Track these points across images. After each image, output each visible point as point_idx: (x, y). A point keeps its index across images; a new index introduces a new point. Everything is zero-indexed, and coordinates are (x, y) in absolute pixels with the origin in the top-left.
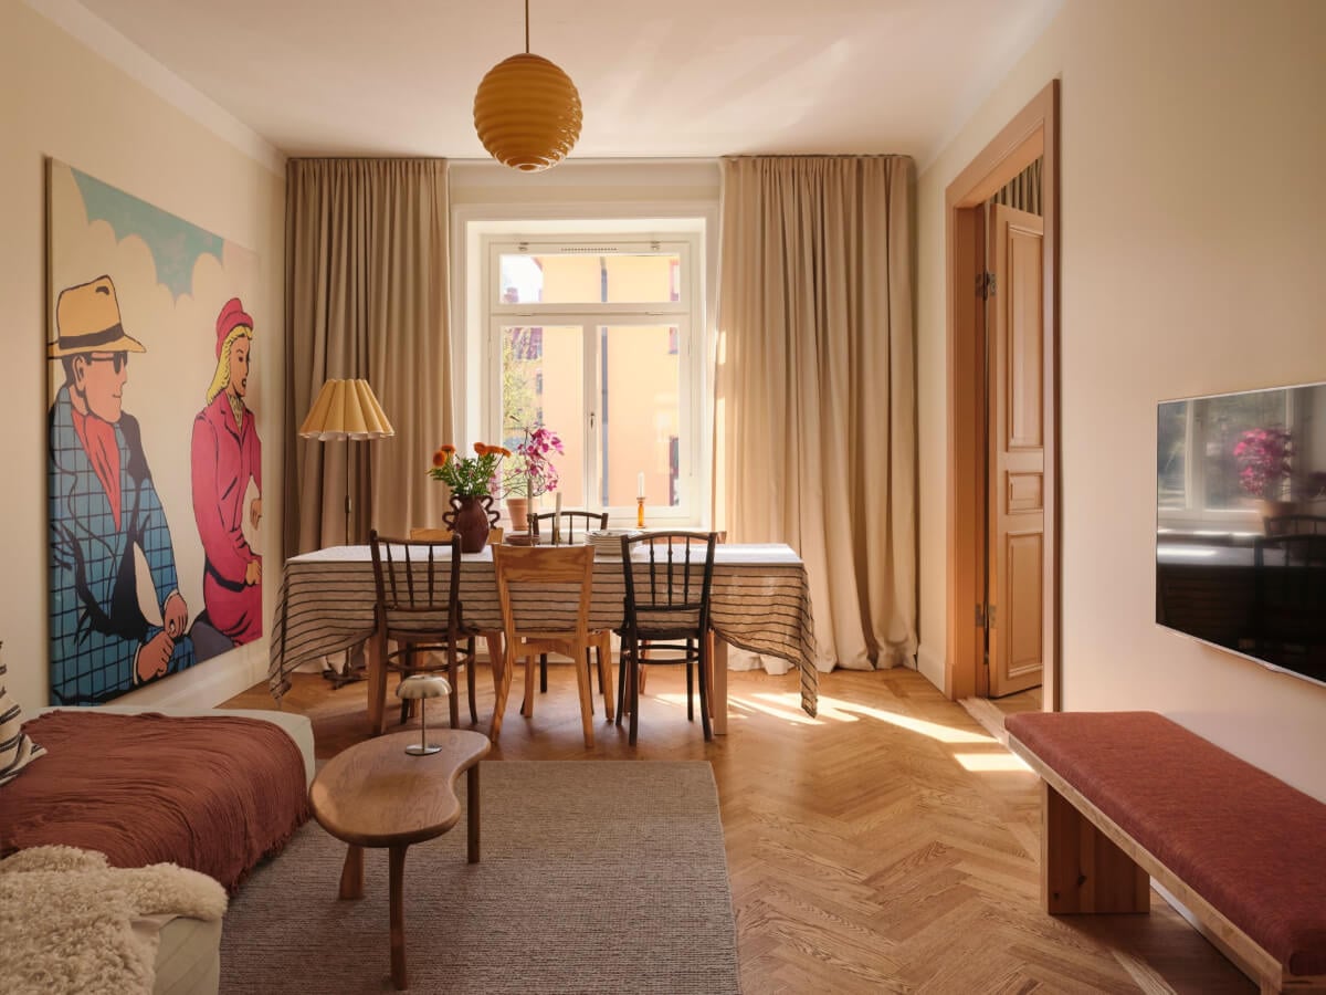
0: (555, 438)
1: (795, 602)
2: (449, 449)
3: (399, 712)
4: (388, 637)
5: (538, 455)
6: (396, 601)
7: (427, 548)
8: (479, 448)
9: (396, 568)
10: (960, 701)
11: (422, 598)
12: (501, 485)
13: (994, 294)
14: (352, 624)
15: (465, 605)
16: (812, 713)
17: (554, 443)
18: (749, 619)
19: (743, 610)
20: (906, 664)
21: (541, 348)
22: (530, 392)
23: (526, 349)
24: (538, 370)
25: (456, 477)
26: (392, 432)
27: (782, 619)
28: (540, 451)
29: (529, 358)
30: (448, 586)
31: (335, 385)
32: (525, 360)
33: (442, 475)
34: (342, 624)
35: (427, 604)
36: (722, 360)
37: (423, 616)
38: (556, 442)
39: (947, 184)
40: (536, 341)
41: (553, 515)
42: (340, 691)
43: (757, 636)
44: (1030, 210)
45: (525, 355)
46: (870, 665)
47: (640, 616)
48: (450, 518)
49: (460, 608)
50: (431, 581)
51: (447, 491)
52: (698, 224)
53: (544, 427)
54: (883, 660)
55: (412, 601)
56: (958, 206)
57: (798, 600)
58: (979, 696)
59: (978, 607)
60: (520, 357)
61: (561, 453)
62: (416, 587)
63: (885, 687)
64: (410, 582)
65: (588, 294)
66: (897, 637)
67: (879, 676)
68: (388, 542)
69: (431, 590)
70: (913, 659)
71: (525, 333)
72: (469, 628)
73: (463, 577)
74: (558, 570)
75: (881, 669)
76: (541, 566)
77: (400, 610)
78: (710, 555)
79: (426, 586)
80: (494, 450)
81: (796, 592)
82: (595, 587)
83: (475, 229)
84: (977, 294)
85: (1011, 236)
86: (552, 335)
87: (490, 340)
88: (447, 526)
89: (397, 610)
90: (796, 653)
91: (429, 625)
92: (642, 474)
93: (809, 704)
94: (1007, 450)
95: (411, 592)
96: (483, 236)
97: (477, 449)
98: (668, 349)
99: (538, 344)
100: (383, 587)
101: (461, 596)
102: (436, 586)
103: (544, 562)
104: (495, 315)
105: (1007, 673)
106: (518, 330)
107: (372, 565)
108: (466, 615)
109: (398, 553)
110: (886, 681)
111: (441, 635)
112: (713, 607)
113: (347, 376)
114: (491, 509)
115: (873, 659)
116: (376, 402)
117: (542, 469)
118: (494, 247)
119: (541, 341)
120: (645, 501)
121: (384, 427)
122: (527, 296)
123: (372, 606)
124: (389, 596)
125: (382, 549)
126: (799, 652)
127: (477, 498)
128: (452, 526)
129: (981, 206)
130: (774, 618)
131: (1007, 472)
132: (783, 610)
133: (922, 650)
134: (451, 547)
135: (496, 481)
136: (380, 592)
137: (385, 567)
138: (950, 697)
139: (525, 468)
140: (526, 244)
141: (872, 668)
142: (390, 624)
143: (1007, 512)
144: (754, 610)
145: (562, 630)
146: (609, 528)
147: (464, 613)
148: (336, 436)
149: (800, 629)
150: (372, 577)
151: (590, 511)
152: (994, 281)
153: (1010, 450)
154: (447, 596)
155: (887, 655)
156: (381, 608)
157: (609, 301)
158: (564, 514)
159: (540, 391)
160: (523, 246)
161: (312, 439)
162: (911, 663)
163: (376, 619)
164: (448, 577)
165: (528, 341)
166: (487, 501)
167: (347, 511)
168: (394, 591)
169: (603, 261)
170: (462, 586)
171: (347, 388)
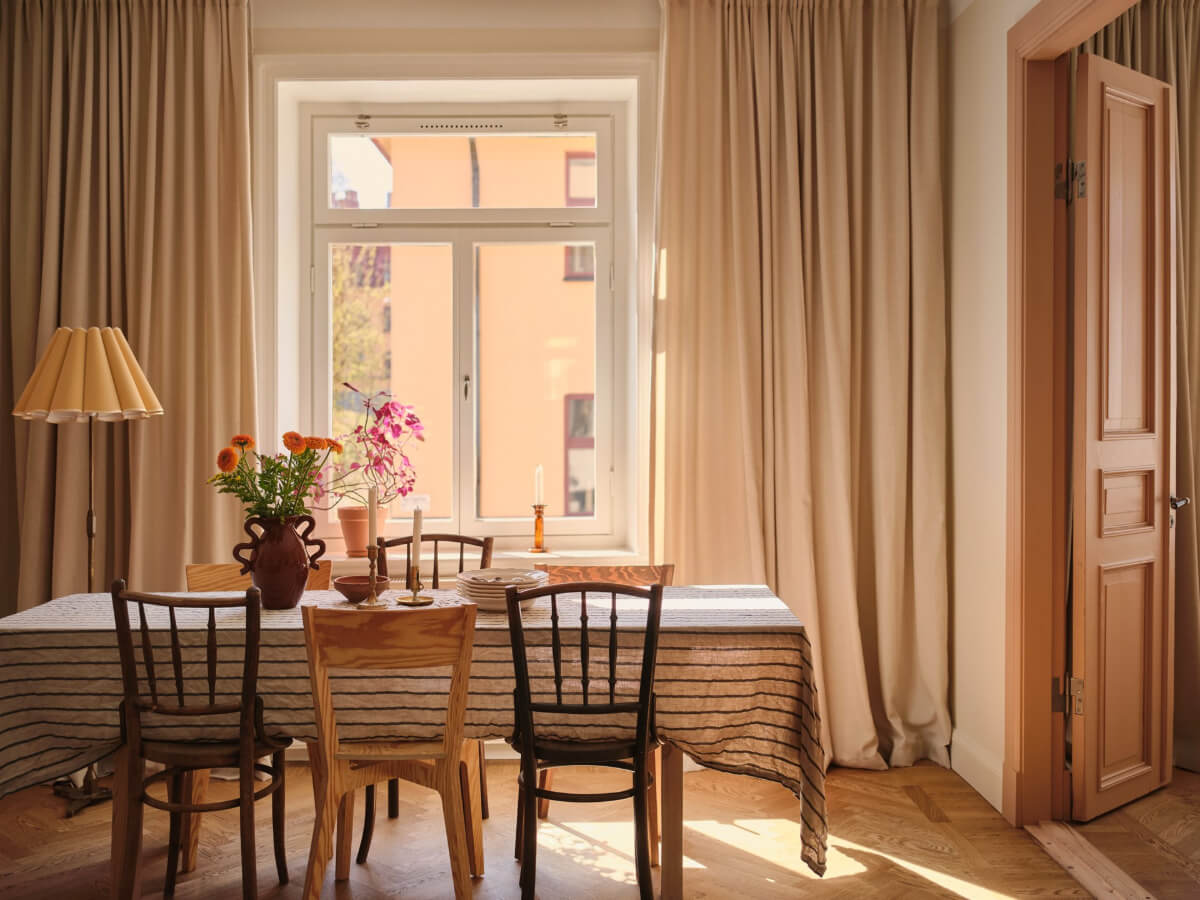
0: (411, 416)
1: (791, 689)
2: (243, 442)
3: (164, 862)
4: (143, 755)
5: (385, 442)
6: (154, 694)
7: (206, 611)
8: (292, 440)
9: (153, 641)
10: (1029, 829)
11: (196, 687)
12: (331, 487)
13: (1083, 194)
14: (85, 732)
15: (267, 701)
16: (819, 868)
17: (408, 423)
18: (720, 720)
19: (710, 704)
20: (934, 759)
21: (389, 272)
22: (374, 333)
23: (369, 273)
24: (386, 300)
25: (254, 486)
26: (160, 410)
27: (770, 717)
28: (389, 436)
29: (373, 285)
30: (240, 669)
31: (70, 336)
32: (367, 288)
33: (236, 485)
34: (69, 731)
35: (205, 700)
36: (662, 295)
37: (199, 720)
38: (412, 421)
39: (1011, 22)
40: (383, 262)
41: (407, 541)
42: (75, 820)
43: (731, 746)
44: (1120, 60)
45: (367, 280)
46: (882, 761)
47: (539, 717)
48: (246, 554)
49: (259, 706)
50: (212, 662)
51: (242, 509)
52: (626, 88)
53: (393, 399)
54: (901, 752)
55: (180, 694)
56: (1028, 58)
57: (794, 685)
58: (1057, 820)
59: (1055, 681)
60: (360, 284)
61: (420, 438)
62: (187, 671)
63: (909, 801)
64: (177, 663)
65: (452, 196)
66: (918, 716)
67: (897, 780)
68: (141, 600)
69: (212, 678)
70: (944, 752)
71: (368, 253)
72: (273, 738)
73: (264, 654)
74: (418, 648)
75: (897, 767)
76: (389, 642)
77: (162, 711)
78: (654, 614)
79: (204, 670)
80: (314, 443)
81: (793, 674)
82: (475, 669)
83: (290, 93)
84: (1057, 196)
85: (1108, 104)
86: (406, 256)
87: (312, 266)
88: (241, 565)
89: (156, 711)
90: (792, 771)
91: (207, 732)
92: (540, 469)
93: (813, 856)
94: (1100, 439)
95: (179, 679)
96: (302, 105)
97: (287, 444)
98: (562, 273)
99: (385, 266)
100: (134, 671)
101: (261, 686)
102: (220, 670)
103: (392, 635)
104: (318, 226)
105: (1098, 782)
106: (357, 250)
107: (115, 635)
108: (269, 716)
109: (158, 618)
110: (909, 790)
111: (227, 750)
112: (661, 704)
113: (93, 321)
114: (310, 537)
115: (886, 751)
116: (139, 368)
117: (391, 463)
118: (318, 122)
119: (389, 262)
120: (545, 511)
121: (146, 402)
122: (373, 199)
123: (117, 704)
124: (143, 687)
125: (132, 608)
126: (797, 769)
127: (288, 521)
128: (248, 567)
129: (1063, 59)
130: (758, 715)
131: (1100, 471)
132: (772, 702)
133: (959, 737)
134: (244, 608)
135: (322, 481)
136: (130, 678)
137: (137, 640)
138: (1014, 823)
139: (365, 461)
140: (368, 117)
141: (885, 767)
142: (146, 733)
143: (1100, 534)
144: (728, 704)
145: (421, 740)
146: (493, 565)
147: (266, 714)
148: (76, 415)
149: (799, 733)
150: (116, 655)
151: (464, 533)
152: (1084, 175)
153: (1104, 438)
154: (237, 686)
155: (907, 745)
156: (131, 709)
157: (483, 206)
158: (425, 538)
159: (387, 329)
160: (362, 119)
161: (37, 421)
162: (941, 757)
163: (123, 726)
164: (241, 654)
165: (371, 263)
166: (305, 525)
167: (90, 535)
168: (151, 678)
169: (473, 144)
170: (262, 670)
171: (88, 338)
